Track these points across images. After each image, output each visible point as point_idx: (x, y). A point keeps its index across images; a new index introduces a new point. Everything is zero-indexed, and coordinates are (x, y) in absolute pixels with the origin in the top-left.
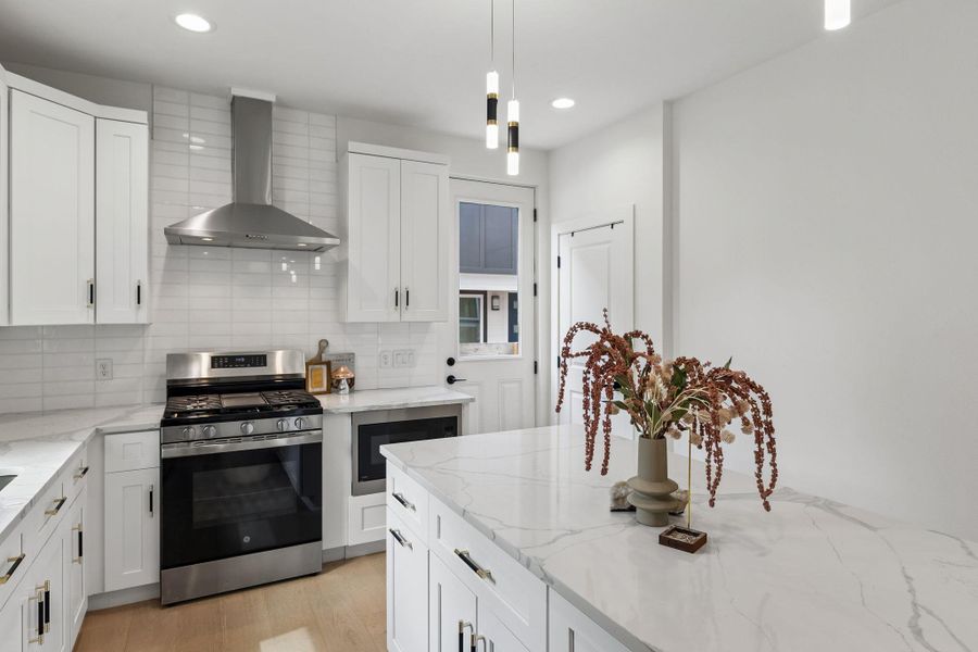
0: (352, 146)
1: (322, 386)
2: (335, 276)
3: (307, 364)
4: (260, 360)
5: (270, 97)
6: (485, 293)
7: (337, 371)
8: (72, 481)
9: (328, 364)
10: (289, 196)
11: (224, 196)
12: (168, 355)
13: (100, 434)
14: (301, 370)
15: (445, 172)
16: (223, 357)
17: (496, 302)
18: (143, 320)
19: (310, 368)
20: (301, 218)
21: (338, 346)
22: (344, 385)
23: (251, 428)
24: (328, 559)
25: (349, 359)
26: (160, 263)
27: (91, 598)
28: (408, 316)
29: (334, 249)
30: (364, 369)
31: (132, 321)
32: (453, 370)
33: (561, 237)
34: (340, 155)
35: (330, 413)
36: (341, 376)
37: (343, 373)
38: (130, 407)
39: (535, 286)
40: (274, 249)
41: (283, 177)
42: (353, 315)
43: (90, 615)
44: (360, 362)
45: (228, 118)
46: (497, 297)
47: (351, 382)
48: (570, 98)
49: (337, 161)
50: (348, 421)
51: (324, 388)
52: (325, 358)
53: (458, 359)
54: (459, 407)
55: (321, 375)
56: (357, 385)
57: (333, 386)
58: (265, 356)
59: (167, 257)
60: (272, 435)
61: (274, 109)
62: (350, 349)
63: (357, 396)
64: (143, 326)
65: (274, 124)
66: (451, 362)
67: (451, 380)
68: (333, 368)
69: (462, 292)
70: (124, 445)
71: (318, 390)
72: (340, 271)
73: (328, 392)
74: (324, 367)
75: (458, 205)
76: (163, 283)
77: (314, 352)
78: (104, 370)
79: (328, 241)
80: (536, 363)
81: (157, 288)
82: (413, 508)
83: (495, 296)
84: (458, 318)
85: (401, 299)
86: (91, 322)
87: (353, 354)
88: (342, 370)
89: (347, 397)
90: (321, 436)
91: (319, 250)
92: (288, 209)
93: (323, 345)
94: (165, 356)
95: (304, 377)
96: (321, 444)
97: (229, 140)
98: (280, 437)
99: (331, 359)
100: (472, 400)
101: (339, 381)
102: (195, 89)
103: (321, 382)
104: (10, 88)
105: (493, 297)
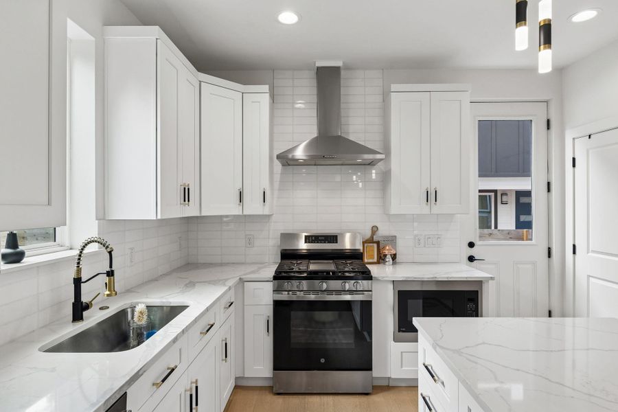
0: (394, 87)
1: (374, 258)
2: (383, 181)
3: (364, 243)
4: (333, 239)
5: (339, 63)
6: (495, 192)
7: (384, 248)
8: (222, 310)
9: (378, 243)
10: (351, 129)
11: (313, 132)
12: (281, 234)
13: (242, 281)
14: (359, 247)
15: (466, 98)
16: (312, 236)
17: (505, 198)
18: (267, 212)
19: (366, 245)
20: (360, 143)
21: (384, 231)
22: (389, 259)
23: (325, 286)
24: (376, 383)
25: (392, 240)
26: (277, 177)
27: (237, 379)
28: (436, 209)
29: (382, 162)
30: (404, 247)
31: (261, 213)
32: (472, 252)
33: (576, 140)
34: (386, 96)
35: (377, 279)
36: (387, 252)
37: (388, 251)
38: (262, 264)
39: (549, 184)
40: (342, 165)
41: (348, 117)
42: (395, 209)
43: (237, 387)
44: (400, 243)
45: (314, 83)
46: (506, 194)
47: (394, 257)
48: (592, 9)
49: (384, 101)
50: (391, 286)
51: (375, 260)
52: (375, 238)
53: (477, 243)
54: (480, 283)
55: (373, 250)
56: (398, 259)
57: (381, 259)
58: (336, 236)
59: (281, 174)
60: (339, 292)
61: (343, 72)
62: (393, 233)
63: (398, 267)
64: (269, 216)
65: (342, 82)
66: (471, 245)
67: (471, 259)
68: (381, 246)
69: (480, 191)
70: (254, 289)
71: (371, 261)
72: (386, 177)
73: (378, 263)
74: (375, 245)
75: (477, 122)
76: (279, 190)
77: (368, 234)
78: (250, 242)
79: (379, 156)
80: (549, 248)
81: (276, 193)
82: (443, 383)
83: (504, 193)
84: (477, 210)
85: (431, 196)
86: (241, 213)
87: (395, 237)
88: (387, 248)
89: (391, 267)
90: (371, 296)
91: (372, 164)
92: (352, 138)
93: (374, 230)
94: (280, 235)
95: (362, 251)
96: (371, 301)
97: (315, 97)
98: (344, 294)
99: (380, 239)
100: (492, 278)
101: (385, 256)
102: (296, 68)
103: (373, 255)
104: (200, 81)
105: (502, 195)
